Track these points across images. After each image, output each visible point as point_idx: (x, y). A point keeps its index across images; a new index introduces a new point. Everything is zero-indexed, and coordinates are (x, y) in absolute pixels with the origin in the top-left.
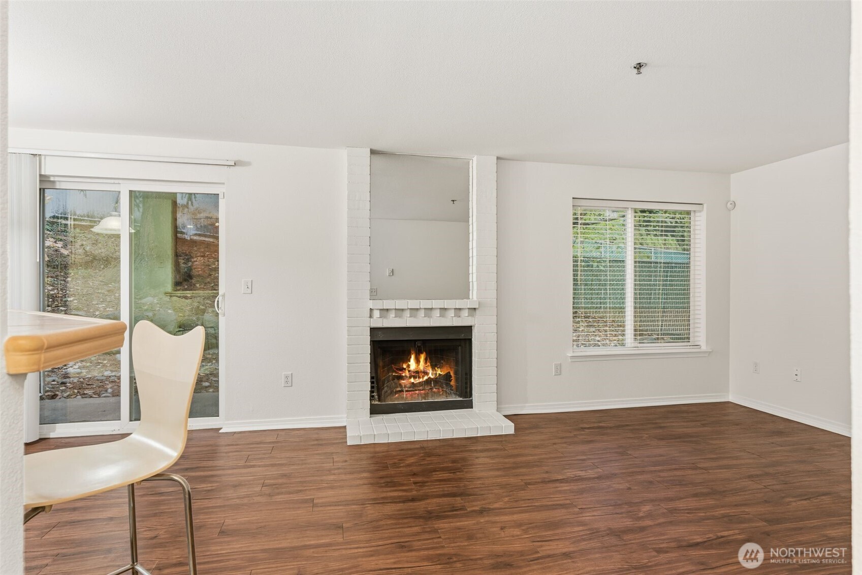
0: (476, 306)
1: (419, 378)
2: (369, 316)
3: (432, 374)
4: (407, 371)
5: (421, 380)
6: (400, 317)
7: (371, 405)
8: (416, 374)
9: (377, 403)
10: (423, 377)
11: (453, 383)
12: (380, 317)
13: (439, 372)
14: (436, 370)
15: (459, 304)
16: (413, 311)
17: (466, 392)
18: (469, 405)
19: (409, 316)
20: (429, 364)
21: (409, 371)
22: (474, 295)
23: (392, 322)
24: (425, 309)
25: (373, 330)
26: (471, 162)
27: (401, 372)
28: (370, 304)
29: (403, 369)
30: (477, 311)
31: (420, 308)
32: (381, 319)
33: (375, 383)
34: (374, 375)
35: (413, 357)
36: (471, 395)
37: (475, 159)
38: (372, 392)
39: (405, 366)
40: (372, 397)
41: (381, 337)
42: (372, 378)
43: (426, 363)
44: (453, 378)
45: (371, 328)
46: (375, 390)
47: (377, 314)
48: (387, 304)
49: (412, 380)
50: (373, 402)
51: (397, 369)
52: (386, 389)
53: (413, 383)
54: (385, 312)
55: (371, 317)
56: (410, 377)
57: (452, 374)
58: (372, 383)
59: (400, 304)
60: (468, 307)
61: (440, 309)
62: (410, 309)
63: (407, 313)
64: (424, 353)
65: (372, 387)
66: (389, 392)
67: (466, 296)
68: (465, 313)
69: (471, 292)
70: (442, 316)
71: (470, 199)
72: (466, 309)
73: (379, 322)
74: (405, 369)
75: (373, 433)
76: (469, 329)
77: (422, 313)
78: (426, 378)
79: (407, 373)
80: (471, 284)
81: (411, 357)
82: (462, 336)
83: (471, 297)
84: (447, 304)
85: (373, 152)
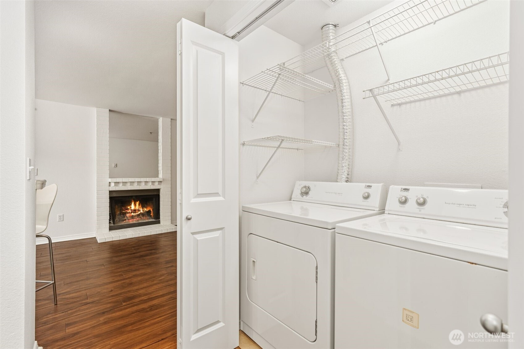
0: (162, 180)
1: (136, 213)
2: (108, 185)
3: (142, 211)
4: (130, 210)
5: (137, 214)
6: (125, 186)
7: (109, 226)
8: (135, 211)
9: (112, 225)
10: (138, 212)
11: (152, 214)
12: (115, 186)
13: (145, 210)
14: (144, 209)
15: (153, 179)
16: (132, 183)
17: (157, 217)
18: (159, 222)
19: (129, 185)
20: (140, 206)
21: (131, 210)
22: (161, 176)
23: (121, 188)
24: (137, 182)
25: (111, 192)
26: (159, 119)
27: (127, 210)
28: (110, 180)
29: (128, 209)
30: (162, 183)
31: (135, 182)
32: (115, 187)
33: (111, 216)
34: (111, 213)
35: (133, 203)
36: (159, 218)
37: (161, 118)
38: (110, 220)
39: (129, 208)
40: (110, 223)
41: (114, 195)
42: (110, 214)
43: (139, 206)
44: (152, 212)
45: (110, 191)
46: (112, 219)
47: (113, 184)
48: (118, 180)
49: (133, 214)
50: (110, 225)
51: (125, 209)
52: (117, 219)
53: (133, 215)
54: (117, 184)
55: (109, 186)
56: (131, 213)
57: (151, 210)
58: (110, 216)
59: (125, 180)
60: (158, 181)
61: (145, 182)
62: (130, 182)
63: (129, 184)
64: (138, 201)
65: (110, 218)
66: (118, 220)
67: (157, 176)
68: (157, 183)
69: (159, 175)
70: (145, 185)
71: (159, 135)
72: (156, 181)
73: (113, 188)
74: (129, 209)
75: (111, 236)
76: (158, 190)
77: (136, 184)
78: (139, 212)
79: (130, 211)
80: (159, 171)
81: (132, 203)
82: (155, 193)
83: (159, 177)
84: (148, 179)
85: (110, 111)
